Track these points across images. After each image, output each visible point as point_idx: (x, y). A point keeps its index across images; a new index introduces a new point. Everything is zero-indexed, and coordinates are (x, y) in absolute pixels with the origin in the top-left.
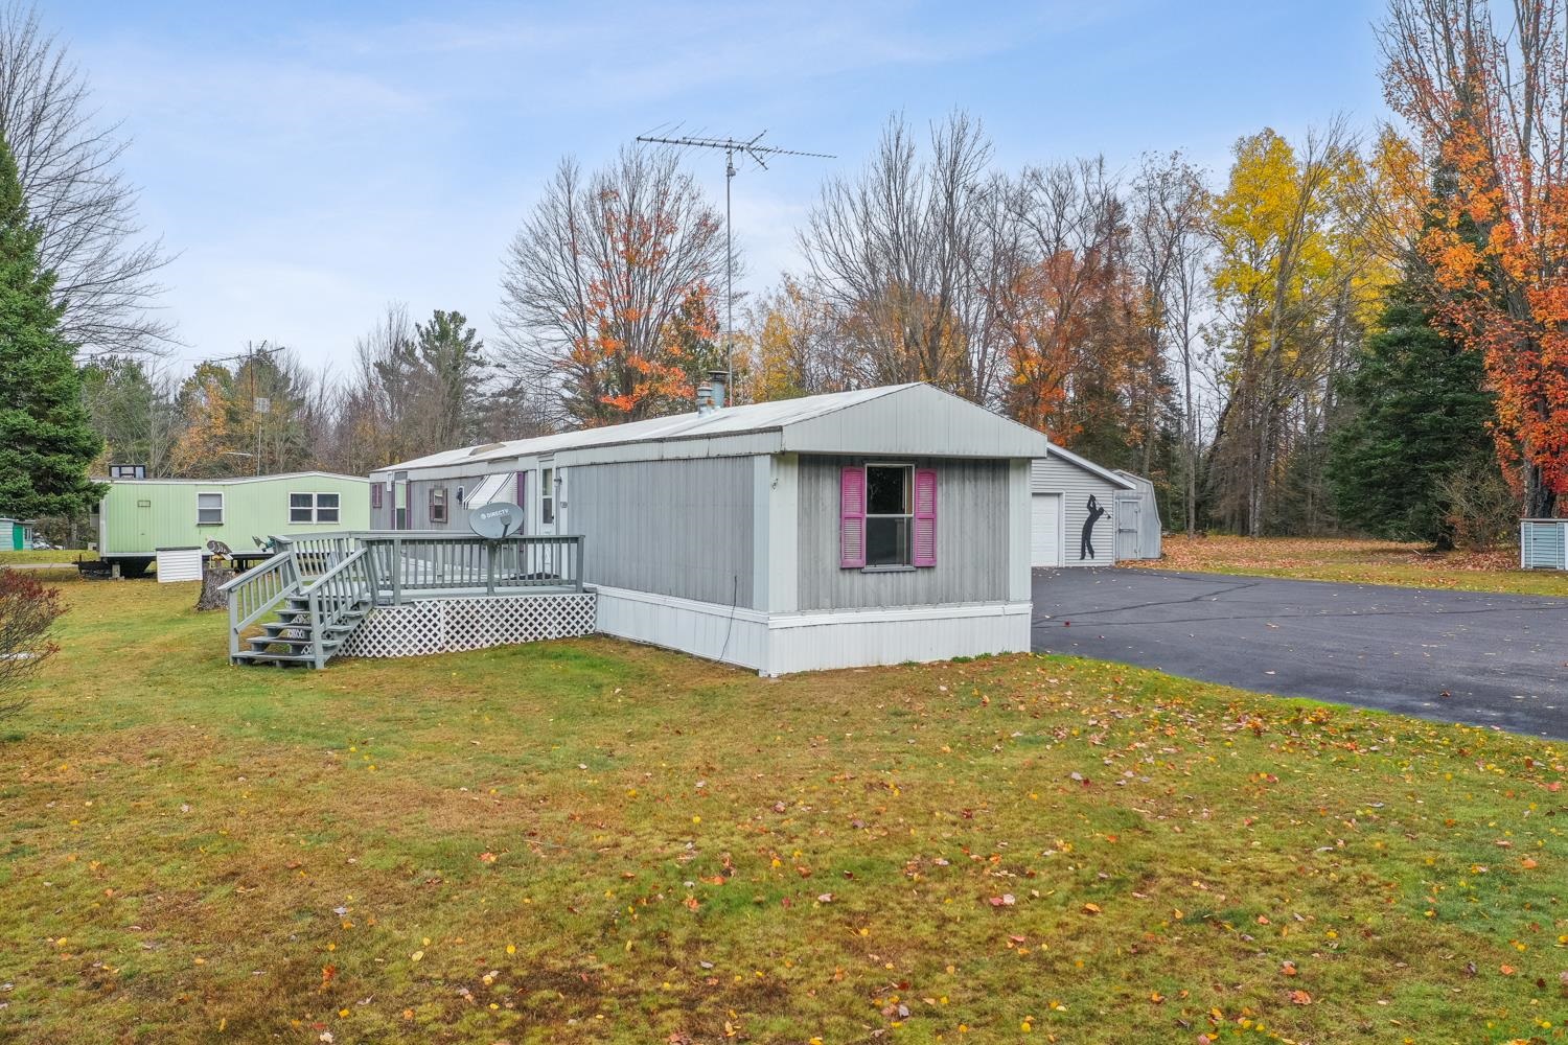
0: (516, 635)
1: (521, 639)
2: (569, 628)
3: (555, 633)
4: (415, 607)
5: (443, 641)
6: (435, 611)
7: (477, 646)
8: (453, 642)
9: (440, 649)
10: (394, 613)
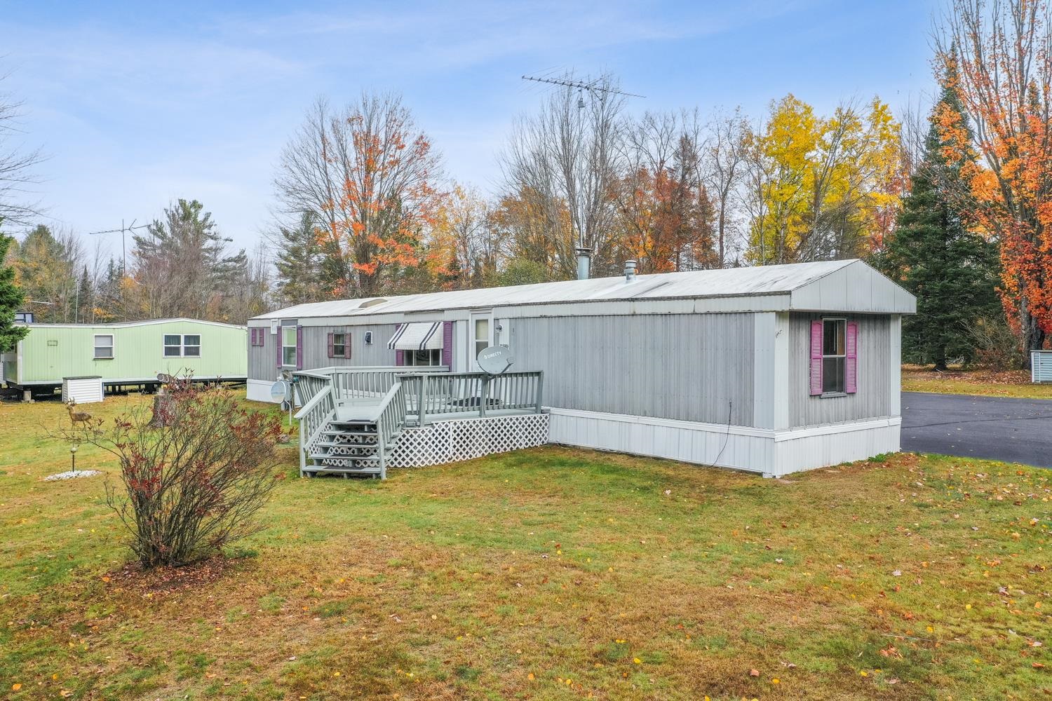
0: (499, 446)
1: (502, 450)
2: (532, 440)
3: (524, 444)
4: (434, 427)
5: (451, 453)
6: (446, 430)
7: (474, 456)
8: (458, 454)
9: (449, 459)
10: (419, 432)
